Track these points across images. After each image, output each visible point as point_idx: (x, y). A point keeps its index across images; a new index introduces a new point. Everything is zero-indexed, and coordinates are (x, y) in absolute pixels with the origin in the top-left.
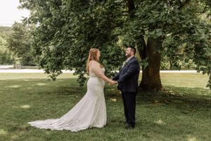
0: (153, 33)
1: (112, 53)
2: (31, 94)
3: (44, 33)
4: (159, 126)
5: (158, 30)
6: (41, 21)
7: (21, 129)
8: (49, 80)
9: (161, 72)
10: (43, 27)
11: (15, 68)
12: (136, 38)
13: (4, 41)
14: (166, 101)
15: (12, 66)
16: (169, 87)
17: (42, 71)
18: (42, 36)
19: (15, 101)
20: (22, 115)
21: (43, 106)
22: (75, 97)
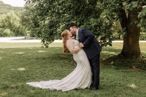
1: (94, 25)
2: (30, 59)
4: (132, 89)
5: (134, 3)
8: (42, 47)
9: (140, 41)
12: (115, 11)
14: (143, 67)
19: (15, 64)
20: (17, 75)
21: (36, 69)
22: (64, 62)
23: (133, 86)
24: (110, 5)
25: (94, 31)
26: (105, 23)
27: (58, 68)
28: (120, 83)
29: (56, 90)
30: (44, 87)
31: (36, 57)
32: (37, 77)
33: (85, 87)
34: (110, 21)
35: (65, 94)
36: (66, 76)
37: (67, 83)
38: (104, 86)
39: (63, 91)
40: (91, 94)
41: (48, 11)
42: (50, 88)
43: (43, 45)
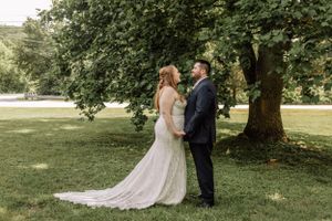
0: (267, 37)
3: (75, 37)
4: (275, 203)
5: (275, 32)
6: (70, 16)
7: (30, 206)
9: (282, 107)
10: (73, 26)
11: (26, 99)
13: (9, 52)
14: (290, 160)
15: (22, 95)
16: (298, 135)
17: (71, 104)
18: (72, 42)
19: (23, 156)
20: (34, 180)
21: (72, 165)
22: (128, 150)
23: (276, 197)
26: (215, 68)
27: (117, 164)
28: (250, 193)
31: (64, 141)
32: (78, 182)
34: (225, 66)
35: (144, 215)
38: (220, 198)
43: (83, 116)
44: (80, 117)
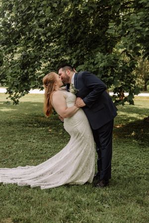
1: (102, 65)
3: (6, 34)
8: (8, 102)
12: (140, 41)
22: (47, 131)
24: (132, 30)
25: (103, 77)
26: (123, 61)
27: (34, 143)
29: (29, 187)
30: (6, 181)
33: (83, 180)
34: (132, 59)
35: (45, 194)
36: (48, 158)
37: (51, 172)
38: (119, 178)
39: (42, 188)
40: (95, 195)
41: (19, 37)
42: (18, 182)
43: (9, 100)
44: (7, 100)
